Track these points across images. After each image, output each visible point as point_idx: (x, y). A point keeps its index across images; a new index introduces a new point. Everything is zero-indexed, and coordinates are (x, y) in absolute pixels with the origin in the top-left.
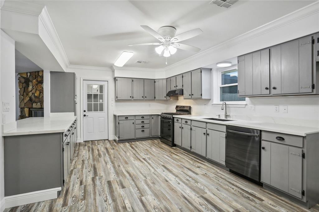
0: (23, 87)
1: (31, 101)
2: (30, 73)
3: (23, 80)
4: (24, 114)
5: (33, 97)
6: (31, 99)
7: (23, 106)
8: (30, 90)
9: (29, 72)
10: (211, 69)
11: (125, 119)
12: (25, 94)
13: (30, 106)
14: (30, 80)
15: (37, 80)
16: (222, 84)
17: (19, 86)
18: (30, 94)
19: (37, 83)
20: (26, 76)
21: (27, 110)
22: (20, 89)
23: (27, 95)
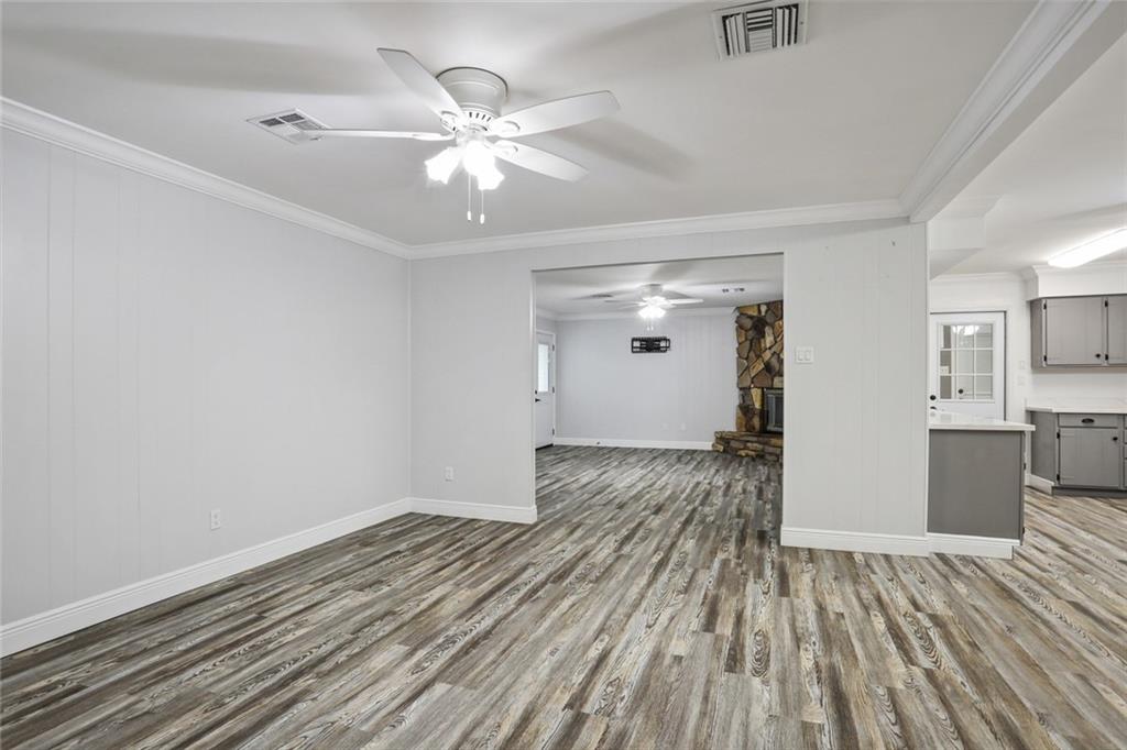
0: (746, 339)
1: (770, 373)
2: (768, 304)
3: (748, 323)
4: (748, 403)
5: (774, 362)
6: (768, 368)
7: (747, 383)
8: (768, 346)
9: (765, 303)
11: (1082, 424)
12: (752, 354)
13: (767, 383)
14: (768, 321)
17: (738, 336)
18: (767, 356)
20: (755, 314)
21: (756, 394)
22: (740, 344)
23: (758, 356)
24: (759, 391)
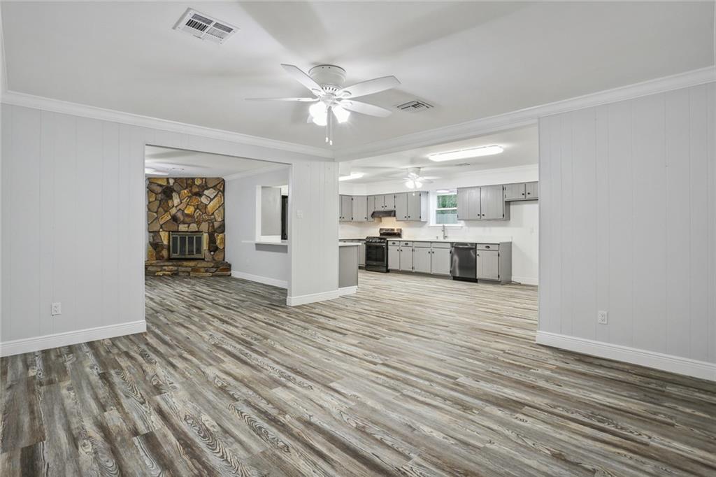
0: (156, 200)
1: (176, 222)
2: (175, 179)
3: (158, 189)
4: (158, 241)
5: (179, 215)
6: (174, 218)
7: (156, 228)
8: (175, 205)
9: (173, 178)
10: (428, 193)
12: (161, 210)
13: (173, 229)
14: (175, 189)
15: (191, 191)
16: (439, 207)
17: (149, 197)
18: (174, 210)
19: (190, 194)
20: (165, 184)
21: (164, 236)
22: (149, 203)
23: (166, 211)
24: (167, 233)
